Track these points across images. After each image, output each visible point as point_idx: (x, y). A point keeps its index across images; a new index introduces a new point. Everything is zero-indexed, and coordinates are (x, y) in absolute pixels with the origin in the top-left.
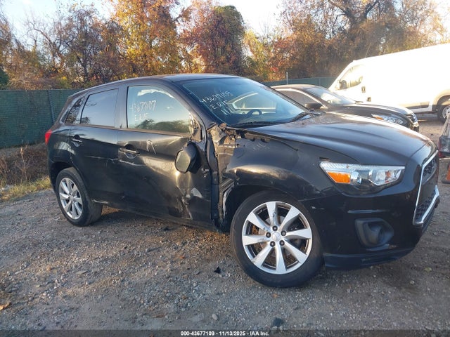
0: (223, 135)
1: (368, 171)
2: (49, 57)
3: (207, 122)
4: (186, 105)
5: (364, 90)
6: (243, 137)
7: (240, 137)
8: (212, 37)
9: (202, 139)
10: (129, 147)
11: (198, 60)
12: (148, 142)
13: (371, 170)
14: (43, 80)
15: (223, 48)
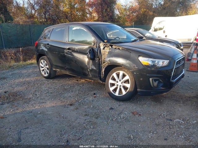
0: (104, 46)
1: (155, 61)
2: (29, 10)
3: (99, 41)
4: (91, 34)
5: (164, 32)
6: (112, 47)
7: (111, 47)
8: (101, 5)
9: (96, 47)
10: (69, 49)
11: (95, 15)
12: (76, 48)
13: (157, 61)
14: (28, 20)
15: (106, 10)
